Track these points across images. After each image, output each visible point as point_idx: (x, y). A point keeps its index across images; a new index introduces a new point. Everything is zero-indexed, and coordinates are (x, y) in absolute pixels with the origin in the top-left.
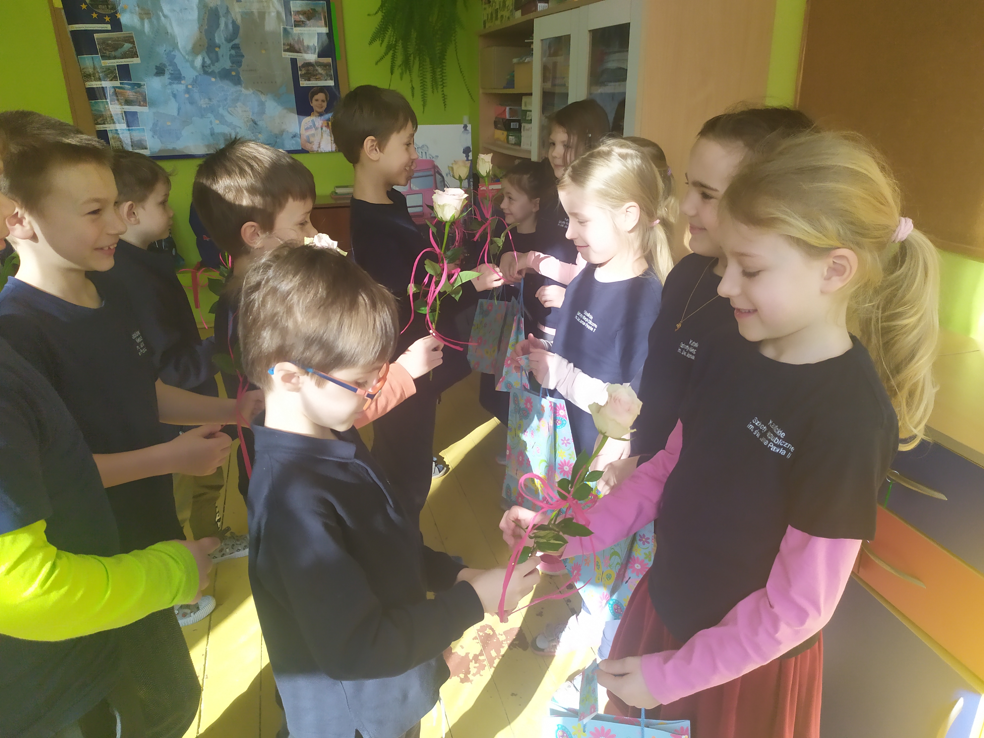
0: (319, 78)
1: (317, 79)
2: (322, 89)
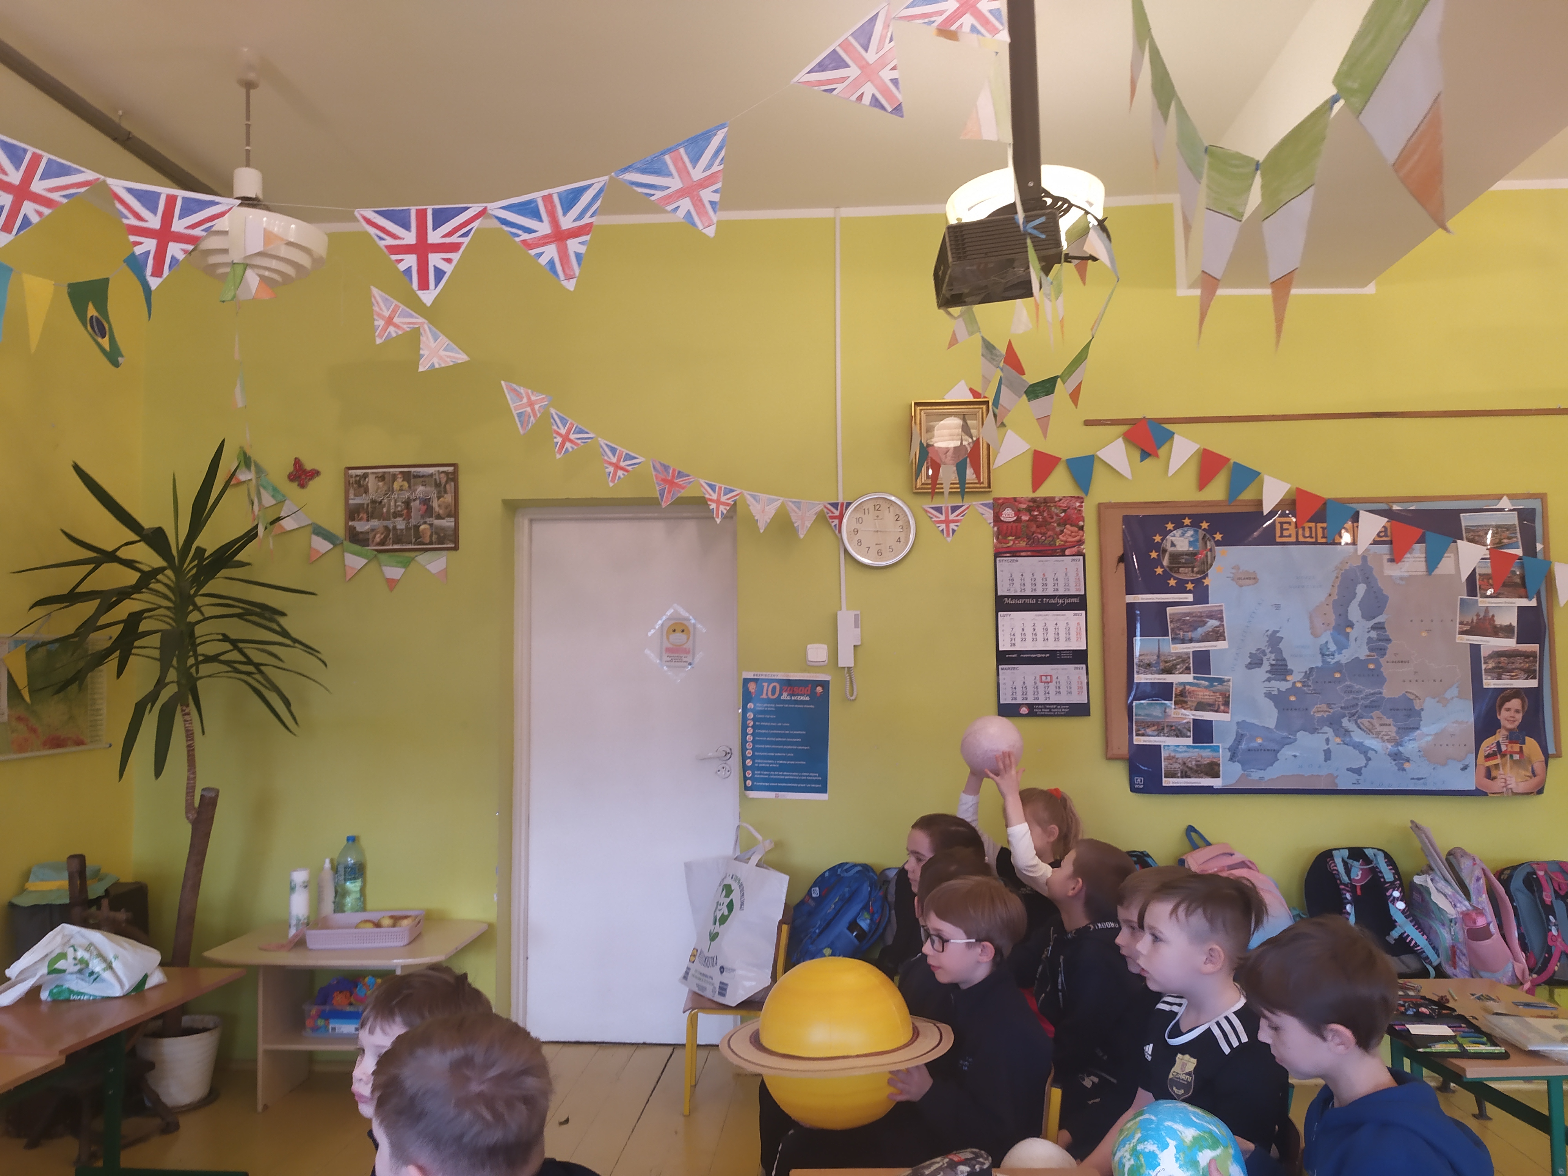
0: (1516, 675)
1: (1512, 678)
2: (1516, 693)
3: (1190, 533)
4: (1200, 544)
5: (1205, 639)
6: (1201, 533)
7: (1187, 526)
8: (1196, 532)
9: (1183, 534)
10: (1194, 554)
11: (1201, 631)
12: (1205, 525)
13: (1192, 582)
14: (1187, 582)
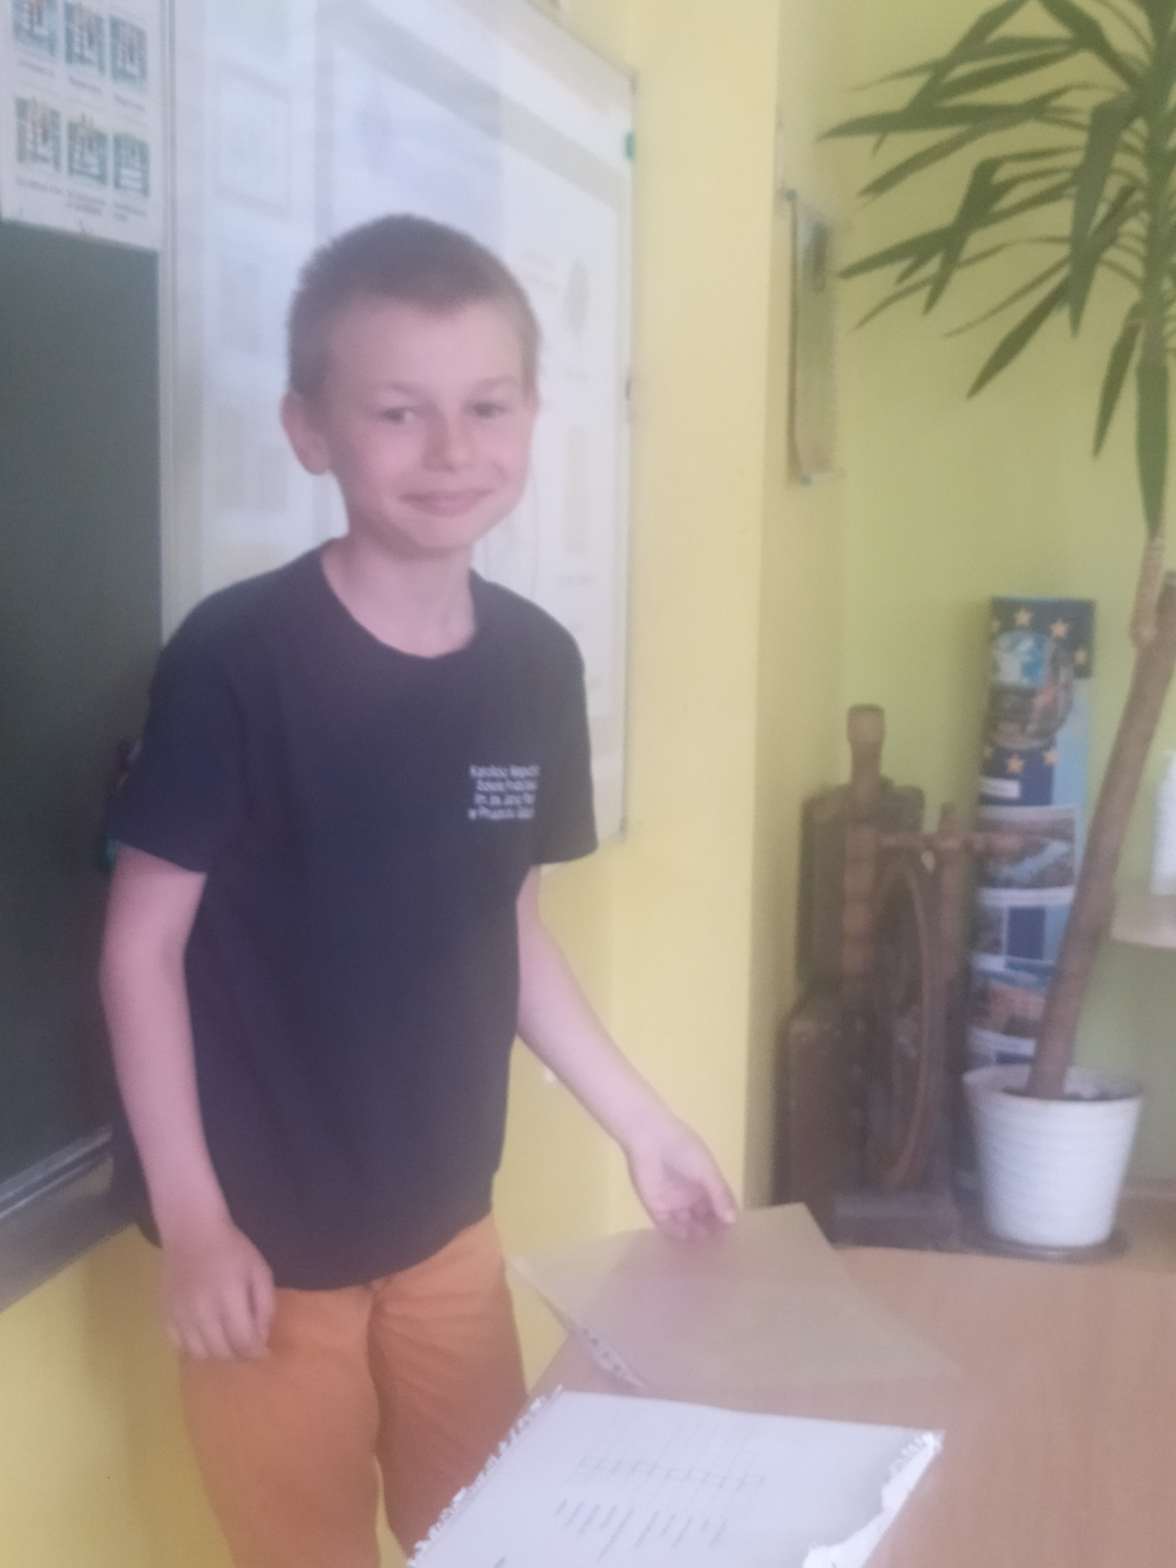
3: (1027, 644)
4: (1044, 672)
5: (1039, 882)
6: (1049, 647)
7: (1022, 628)
8: (1039, 645)
9: (1013, 647)
10: (1029, 694)
11: (1030, 866)
12: (1060, 629)
13: (1022, 755)
14: (1009, 754)
